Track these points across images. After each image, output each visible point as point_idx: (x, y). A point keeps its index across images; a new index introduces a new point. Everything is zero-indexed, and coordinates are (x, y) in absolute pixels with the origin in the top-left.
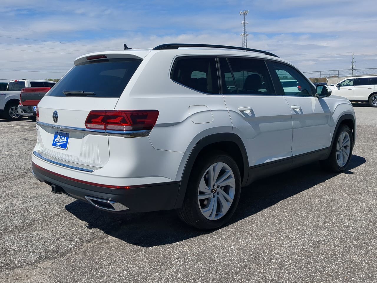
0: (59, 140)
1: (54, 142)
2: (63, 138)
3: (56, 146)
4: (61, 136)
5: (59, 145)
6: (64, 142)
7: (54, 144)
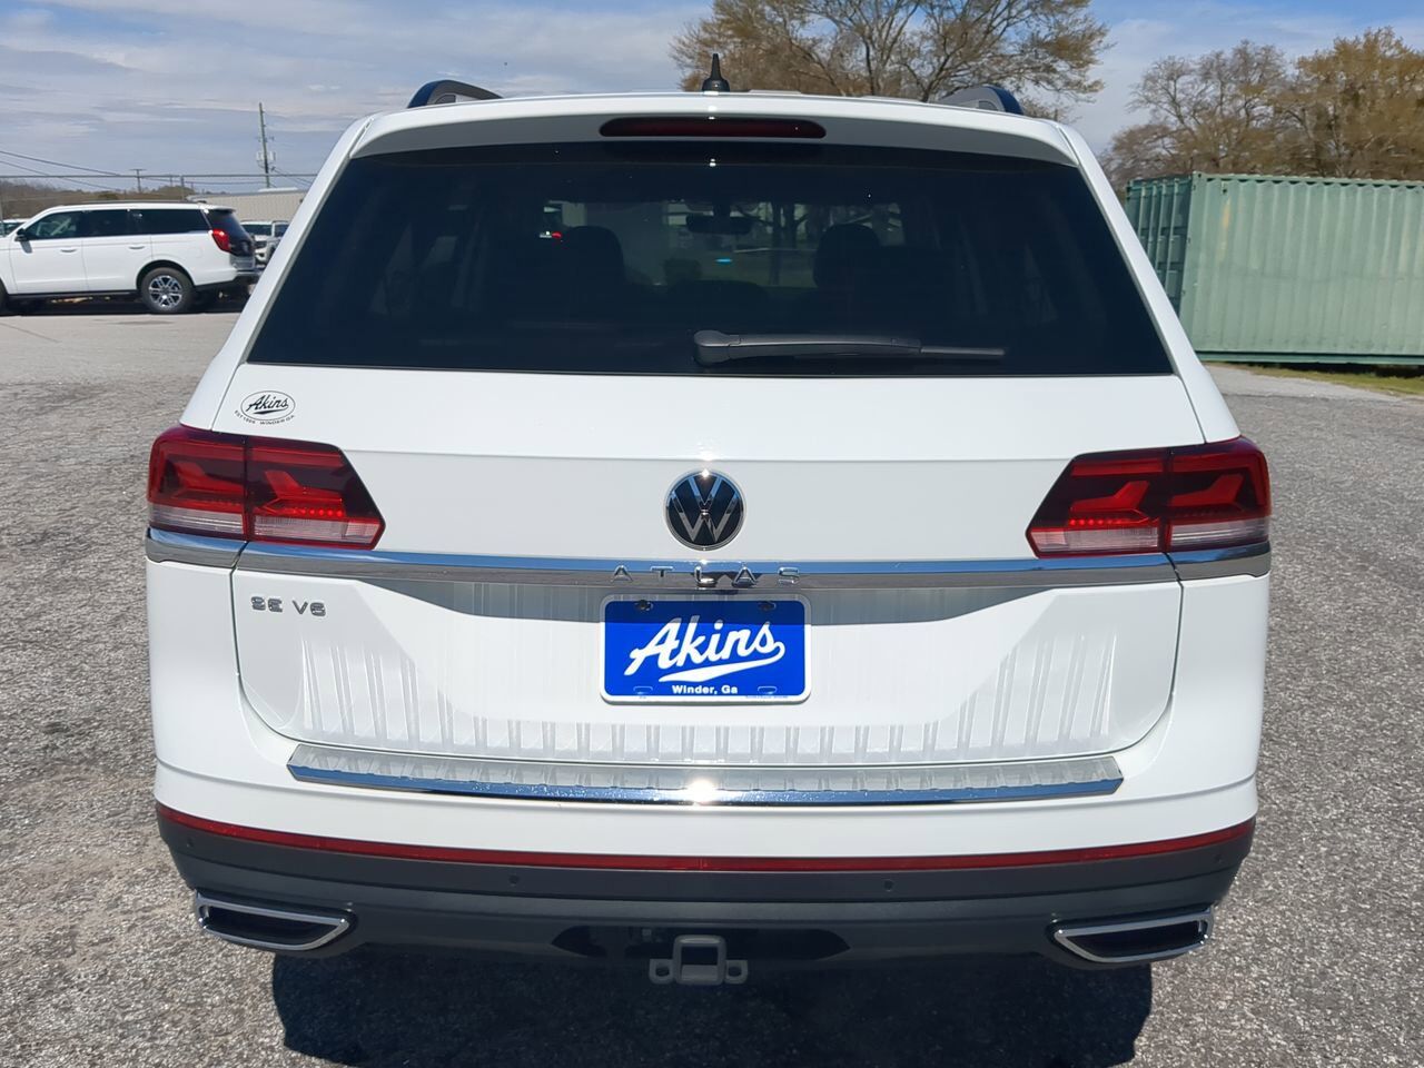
0: (689, 650)
1: (631, 672)
2: (739, 634)
3: (672, 694)
4: (706, 622)
5: (712, 683)
6: (761, 655)
7: (636, 683)
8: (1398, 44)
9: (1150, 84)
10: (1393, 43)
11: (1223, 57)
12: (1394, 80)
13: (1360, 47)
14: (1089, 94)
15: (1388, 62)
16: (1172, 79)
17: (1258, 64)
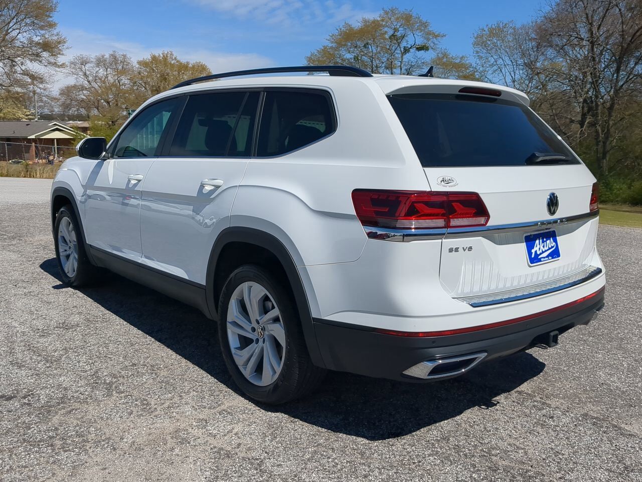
0: (542, 247)
1: (533, 256)
2: (548, 242)
3: (541, 261)
4: (543, 239)
5: (547, 256)
6: (552, 247)
7: (534, 259)
8: (175, 59)
9: (73, 66)
10: (173, 58)
11: (105, 57)
12: (176, 73)
13: (161, 58)
14: (62, 69)
15: (172, 66)
16: (83, 64)
17: (121, 61)
